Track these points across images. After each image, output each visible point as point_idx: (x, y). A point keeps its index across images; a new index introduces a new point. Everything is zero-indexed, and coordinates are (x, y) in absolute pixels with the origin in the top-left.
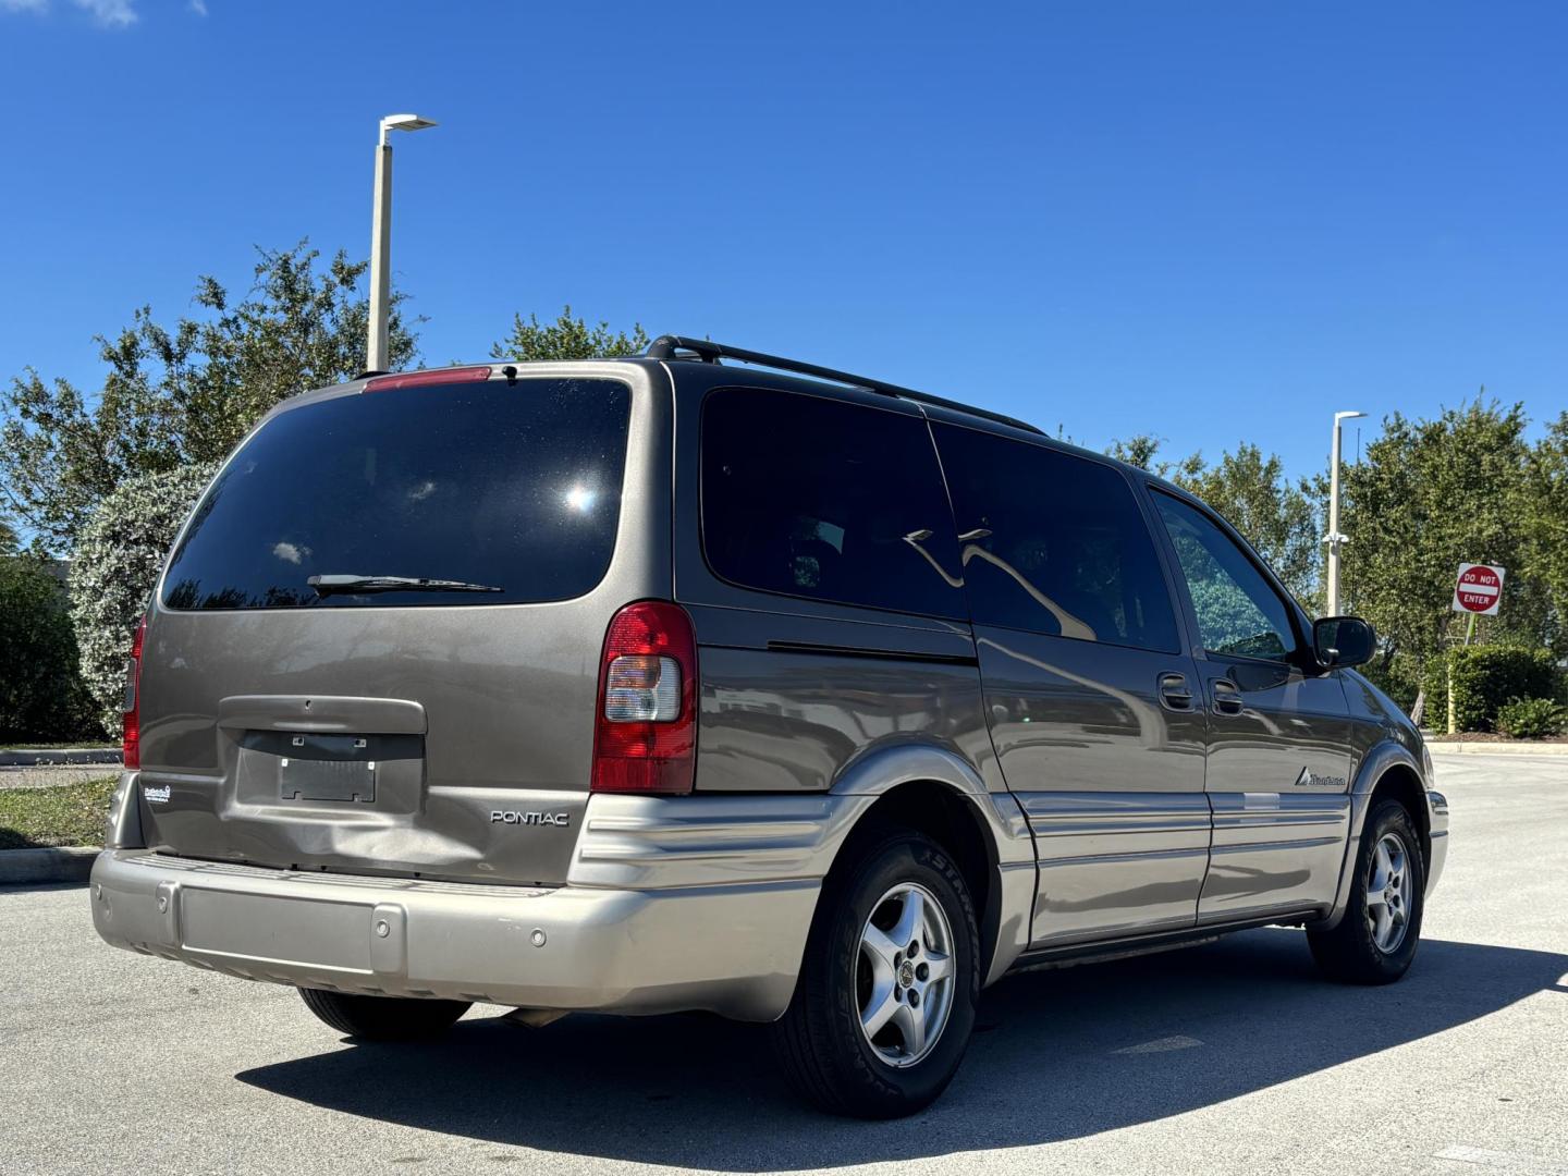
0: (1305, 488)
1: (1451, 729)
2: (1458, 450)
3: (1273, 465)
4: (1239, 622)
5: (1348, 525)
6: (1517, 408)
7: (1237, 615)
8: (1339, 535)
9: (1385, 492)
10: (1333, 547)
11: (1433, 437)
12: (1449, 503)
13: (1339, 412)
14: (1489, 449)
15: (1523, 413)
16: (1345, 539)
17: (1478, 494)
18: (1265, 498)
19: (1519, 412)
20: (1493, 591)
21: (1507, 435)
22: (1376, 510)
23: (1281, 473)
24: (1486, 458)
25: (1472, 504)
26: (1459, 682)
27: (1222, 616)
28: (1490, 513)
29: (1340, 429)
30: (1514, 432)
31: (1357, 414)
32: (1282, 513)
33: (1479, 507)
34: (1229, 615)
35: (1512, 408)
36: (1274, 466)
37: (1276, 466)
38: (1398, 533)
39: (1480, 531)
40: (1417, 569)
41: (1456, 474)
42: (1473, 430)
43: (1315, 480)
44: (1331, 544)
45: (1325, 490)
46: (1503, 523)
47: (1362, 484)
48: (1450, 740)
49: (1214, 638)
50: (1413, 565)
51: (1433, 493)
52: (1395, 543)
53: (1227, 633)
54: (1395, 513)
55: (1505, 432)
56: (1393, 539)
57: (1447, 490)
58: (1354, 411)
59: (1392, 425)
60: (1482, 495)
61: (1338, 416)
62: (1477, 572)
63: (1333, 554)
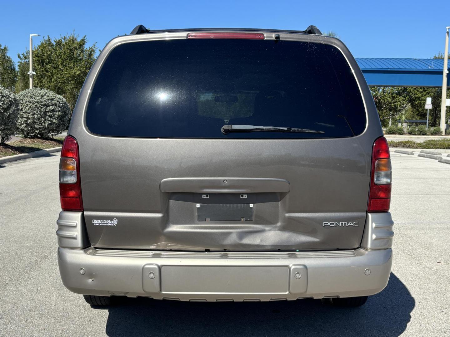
2: (67, 48)
4: (53, 102)
6: (84, 37)
7: (52, 100)
8: (32, 72)
9: (45, 60)
10: (31, 76)
11: (59, 43)
12: (64, 64)
13: (31, 34)
14: (76, 48)
15: (86, 39)
16: (35, 73)
17: (73, 62)
19: (85, 38)
21: (82, 44)
22: (43, 65)
23: (8, 51)
24: (75, 51)
25: (72, 64)
27: (48, 100)
28: (77, 68)
29: (32, 39)
30: (83, 44)
31: (37, 35)
33: (74, 65)
34: (50, 99)
35: (83, 37)
36: (5, 49)
37: (6, 49)
38: (50, 72)
39: (75, 73)
40: (56, 83)
41: (67, 56)
42: (72, 43)
43: (22, 54)
44: (30, 75)
46: (81, 70)
47: (38, 57)
49: (46, 107)
50: (55, 82)
51: (60, 61)
52: (49, 75)
53: (50, 105)
54: (48, 66)
55: (81, 44)
56: (49, 74)
57: (64, 60)
58: (36, 34)
59: (47, 39)
60: (75, 62)
61: (31, 35)
63: (31, 78)
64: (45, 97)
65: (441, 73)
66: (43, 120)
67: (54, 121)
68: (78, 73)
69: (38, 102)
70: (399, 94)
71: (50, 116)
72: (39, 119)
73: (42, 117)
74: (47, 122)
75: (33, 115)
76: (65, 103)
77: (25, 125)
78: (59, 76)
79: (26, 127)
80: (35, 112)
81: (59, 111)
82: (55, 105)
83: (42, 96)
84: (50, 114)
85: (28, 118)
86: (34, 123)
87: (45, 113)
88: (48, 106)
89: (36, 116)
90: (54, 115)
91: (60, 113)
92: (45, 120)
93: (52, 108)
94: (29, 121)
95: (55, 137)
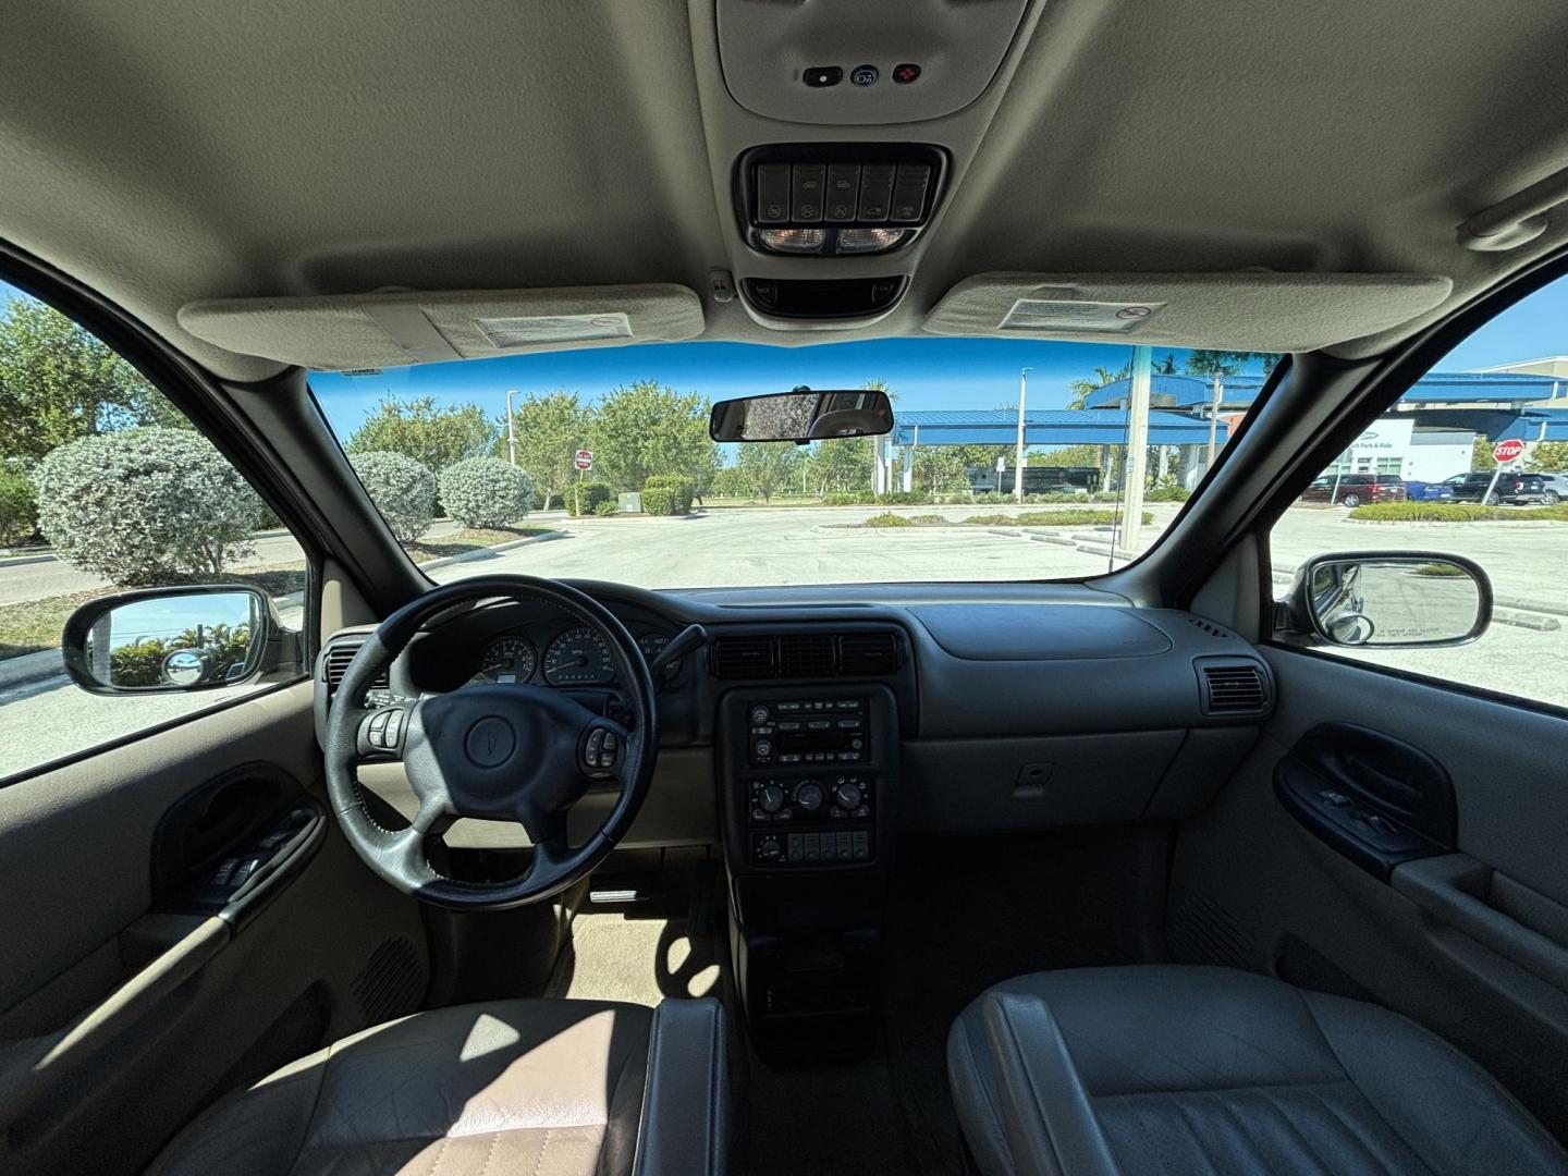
0: (497, 420)
1: (578, 514)
2: (555, 408)
3: (482, 412)
5: (517, 435)
8: (513, 439)
9: (529, 423)
10: (512, 444)
11: (545, 402)
12: (554, 428)
14: (568, 408)
16: (516, 441)
17: (564, 425)
18: (480, 424)
19: (578, 395)
20: (589, 461)
22: (527, 429)
23: (486, 414)
24: (566, 411)
25: (563, 428)
26: (580, 496)
27: (498, 473)
29: (510, 397)
30: (576, 402)
32: (487, 430)
33: (566, 429)
35: (575, 393)
38: (536, 438)
41: (556, 417)
43: (502, 418)
45: (506, 421)
47: (520, 420)
48: (579, 518)
51: (549, 424)
54: (534, 431)
55: (573, 402)
56: (535, 441)
57: (553, 423)
58: (515, 390)
60: (566, 425)
61: (510, 392)
62: (583, 454)
64: (493, 469)
65: (1016, 426)
66: (491, 502)
67: (508, 503)
68: (572, 437)
69: (481, 477)
70: (954, 455)
71: (502, 497)
72: (484, 502)
73: (488, 498)
74: (498, 505)
75: (475, 495)
76: (524, 477)
77: (464, 510)
78: (548, 442)
79: (467, 513)
80: (478, 491)
81: (515, 488)
82: (509, 479)
83: (488, 468)
84: (501, 493)
85: (469, 501)
86: (478, 507)
87: (494, 492)
88: (497, 481)
89: (480, 497)
90: (507, 494)
91: (516, 492)
92: (495, 503)
93: (503, 484)
94: (470, 505)
95: (514, 526)
